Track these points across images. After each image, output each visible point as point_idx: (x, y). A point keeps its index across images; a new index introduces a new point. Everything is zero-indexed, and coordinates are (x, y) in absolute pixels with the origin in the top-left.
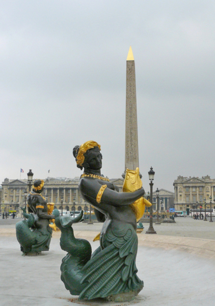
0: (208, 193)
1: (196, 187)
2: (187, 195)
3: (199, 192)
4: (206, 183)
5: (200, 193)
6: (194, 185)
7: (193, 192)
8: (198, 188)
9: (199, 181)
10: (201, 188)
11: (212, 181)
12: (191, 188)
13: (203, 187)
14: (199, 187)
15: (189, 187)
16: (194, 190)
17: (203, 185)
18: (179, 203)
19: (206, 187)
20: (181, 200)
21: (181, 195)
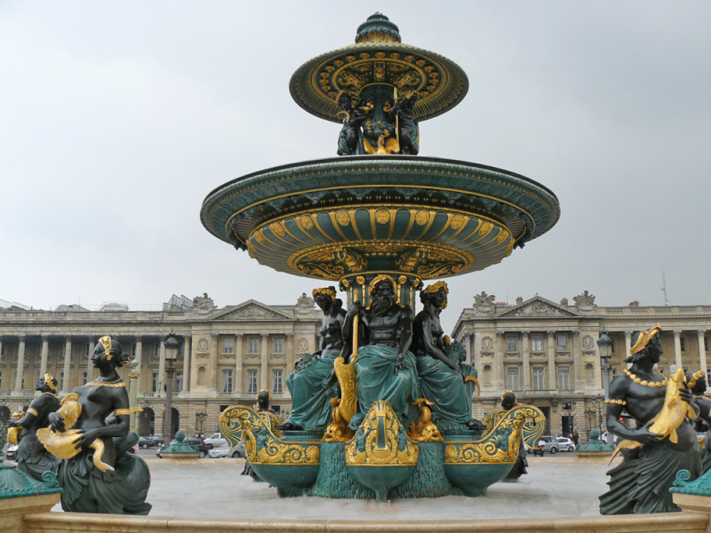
0: (589, 359)
1: (544, 335)
2: (511, 367)
3: (557, 354)
4: (582, 320)
5: (561, 358)
6: (537, 327)
7: (532, 354)
8: (551, 340)
9: (557, 314)
10: (562, 340)
11: (604, 313)
12: (525, 340)
13: (569, 334)
14: (556, 335)
15: (519, 335)
16: (538, 346)
17: (572, 326)
18: (482, 395)
19: (583, 334)
20: (488, 385)
21: (487, 367)
